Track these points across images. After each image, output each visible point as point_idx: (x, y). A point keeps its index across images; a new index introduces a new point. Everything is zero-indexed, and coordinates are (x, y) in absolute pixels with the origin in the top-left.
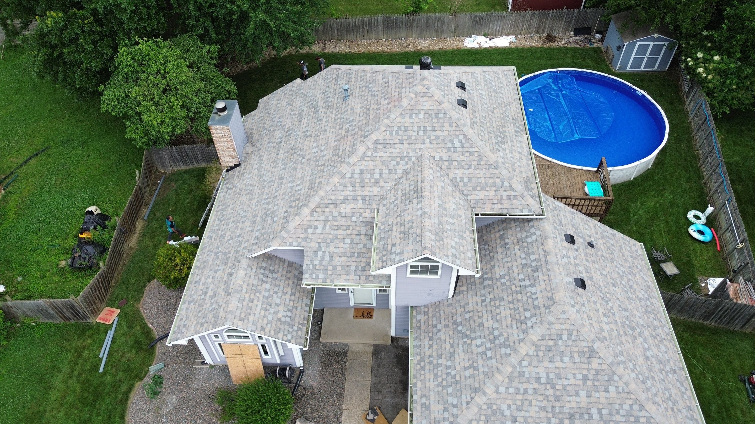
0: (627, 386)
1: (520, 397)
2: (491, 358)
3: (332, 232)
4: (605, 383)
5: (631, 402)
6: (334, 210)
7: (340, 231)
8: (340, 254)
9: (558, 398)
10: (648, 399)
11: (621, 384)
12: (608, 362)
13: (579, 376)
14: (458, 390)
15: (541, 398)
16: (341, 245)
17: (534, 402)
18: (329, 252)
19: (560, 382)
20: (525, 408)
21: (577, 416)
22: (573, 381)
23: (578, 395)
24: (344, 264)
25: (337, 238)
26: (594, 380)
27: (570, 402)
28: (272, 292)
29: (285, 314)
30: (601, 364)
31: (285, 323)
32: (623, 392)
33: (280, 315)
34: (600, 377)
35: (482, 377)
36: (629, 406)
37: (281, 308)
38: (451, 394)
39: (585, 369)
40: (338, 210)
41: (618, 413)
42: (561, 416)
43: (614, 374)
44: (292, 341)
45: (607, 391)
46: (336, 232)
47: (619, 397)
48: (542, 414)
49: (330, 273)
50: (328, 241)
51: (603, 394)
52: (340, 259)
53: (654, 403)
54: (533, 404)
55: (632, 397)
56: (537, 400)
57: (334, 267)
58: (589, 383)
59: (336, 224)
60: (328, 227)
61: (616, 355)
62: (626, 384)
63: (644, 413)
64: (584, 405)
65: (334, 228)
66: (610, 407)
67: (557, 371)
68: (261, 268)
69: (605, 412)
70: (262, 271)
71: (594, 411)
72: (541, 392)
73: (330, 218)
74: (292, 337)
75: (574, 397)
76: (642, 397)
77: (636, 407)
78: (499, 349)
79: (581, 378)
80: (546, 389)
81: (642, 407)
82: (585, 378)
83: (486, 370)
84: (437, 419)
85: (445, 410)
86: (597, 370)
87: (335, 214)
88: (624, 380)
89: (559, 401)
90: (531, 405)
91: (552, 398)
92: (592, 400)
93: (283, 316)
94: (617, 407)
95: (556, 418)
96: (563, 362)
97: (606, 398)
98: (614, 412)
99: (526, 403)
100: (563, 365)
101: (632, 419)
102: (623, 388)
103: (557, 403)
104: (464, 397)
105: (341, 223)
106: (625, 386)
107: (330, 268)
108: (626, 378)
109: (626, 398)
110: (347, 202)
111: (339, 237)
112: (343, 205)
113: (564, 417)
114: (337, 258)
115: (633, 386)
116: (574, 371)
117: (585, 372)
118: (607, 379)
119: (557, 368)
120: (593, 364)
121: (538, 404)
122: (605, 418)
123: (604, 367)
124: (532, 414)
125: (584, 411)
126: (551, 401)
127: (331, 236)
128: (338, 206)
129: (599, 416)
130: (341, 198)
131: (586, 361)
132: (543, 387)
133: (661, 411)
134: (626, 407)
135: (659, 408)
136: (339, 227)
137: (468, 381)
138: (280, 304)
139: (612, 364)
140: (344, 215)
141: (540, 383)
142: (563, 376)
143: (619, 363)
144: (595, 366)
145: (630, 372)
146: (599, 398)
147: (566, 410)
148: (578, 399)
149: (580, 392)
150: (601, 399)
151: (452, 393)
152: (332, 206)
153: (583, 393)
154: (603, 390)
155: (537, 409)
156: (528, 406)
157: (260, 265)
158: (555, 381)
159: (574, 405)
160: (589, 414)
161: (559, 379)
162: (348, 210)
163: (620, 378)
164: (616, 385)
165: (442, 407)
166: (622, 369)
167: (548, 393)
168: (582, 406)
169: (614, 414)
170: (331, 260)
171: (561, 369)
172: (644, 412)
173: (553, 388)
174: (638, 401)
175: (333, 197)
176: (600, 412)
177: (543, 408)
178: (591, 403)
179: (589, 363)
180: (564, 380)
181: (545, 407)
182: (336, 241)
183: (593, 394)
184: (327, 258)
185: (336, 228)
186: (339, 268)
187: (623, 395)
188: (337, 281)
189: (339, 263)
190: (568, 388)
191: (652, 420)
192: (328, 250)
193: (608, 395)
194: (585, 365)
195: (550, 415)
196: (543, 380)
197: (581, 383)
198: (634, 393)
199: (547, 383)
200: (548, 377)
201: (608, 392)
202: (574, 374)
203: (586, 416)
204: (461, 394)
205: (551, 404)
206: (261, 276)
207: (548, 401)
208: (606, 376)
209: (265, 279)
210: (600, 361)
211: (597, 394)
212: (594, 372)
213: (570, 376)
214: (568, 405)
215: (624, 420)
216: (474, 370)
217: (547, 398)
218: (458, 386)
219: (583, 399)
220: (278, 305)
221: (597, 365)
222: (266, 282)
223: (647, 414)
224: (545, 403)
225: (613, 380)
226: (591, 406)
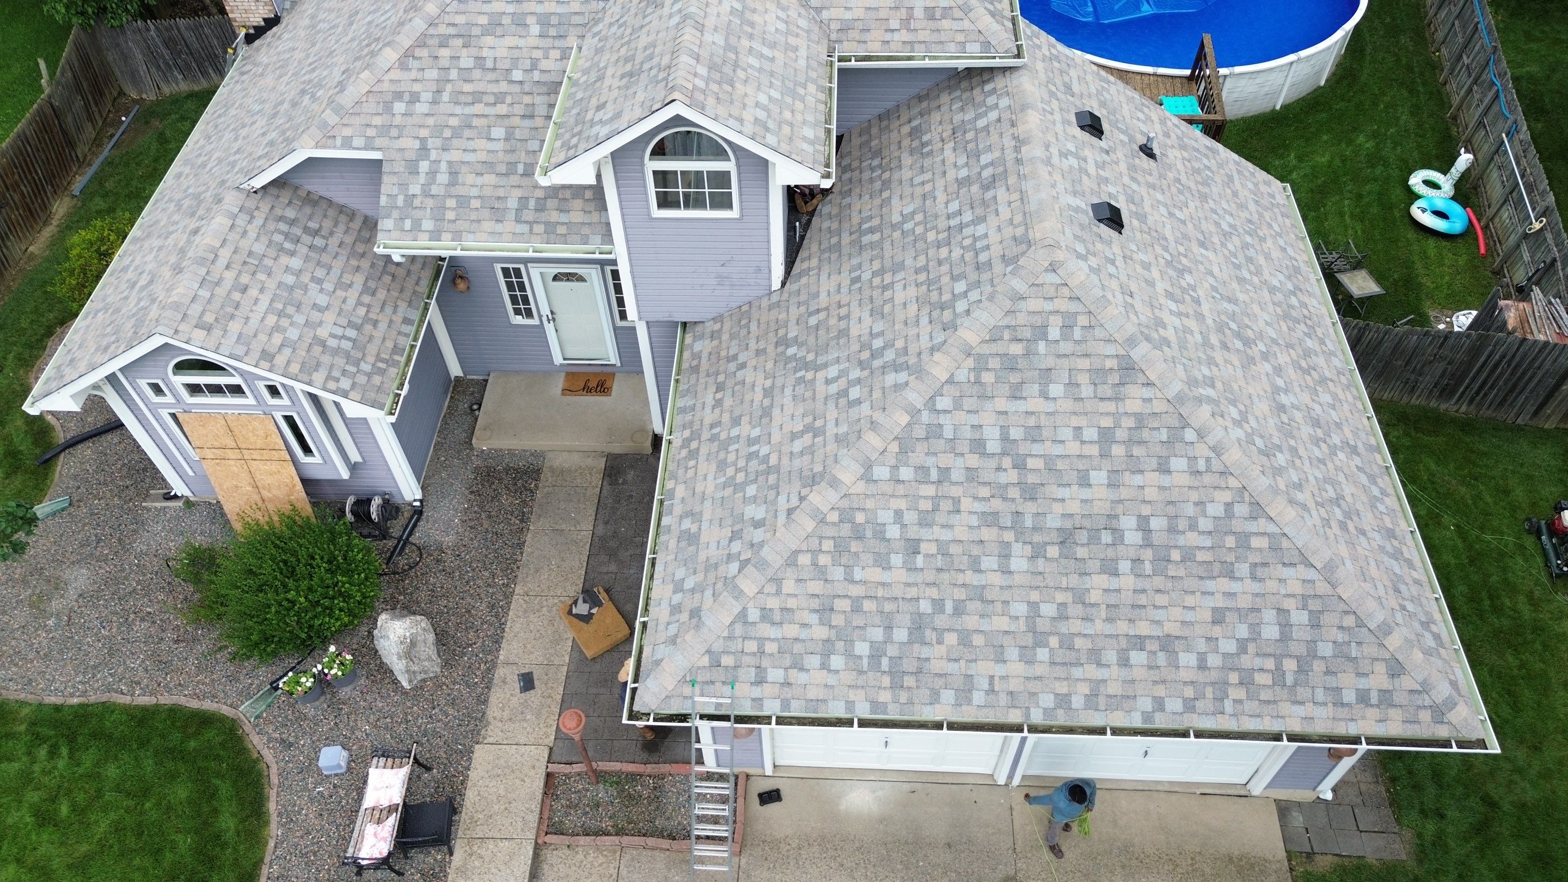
0: (1219, 455)
1: (930, 490)
2: (858, 402)
3: (458, 110)
4: (1158, 449)
5: (1227, 496)
6: (465, 52)
7: (479, 108)
8: (479, 168)
9: (1030, 493)
10: (1275, 491)
11: (1202, 451)
12: (1171, 394)
13: (1091, 434)
14: (771, 488)
15: (984, 492)
16: (482, 144)
17: (966, 504)
18: (449, 162)
19: (1037, 449)
20: (941, 518)
21: (1083, 537)
22: (1073, 448)
23: (1084, 482)
24: (488, 192)
25: (470, 127)
26: (1129, 442)
27: (1063, 500)
28: (306, 278)
29: (339, 332)
30: (1150, 400)
31: (336, 352)
32: (1209, 470)
33: (323, 332)
34: (1146, 434)
35: (831, 447)
36: (1222, 508)
37: (330, 317)
38: (754, 499)
39: (1108, 414)
40: (474, 51)
41: (1193, 527)
42: (1037, 538)
43: (1185, 425)
44: (352, 394)
45: (1164, 469)
46: (468, 110)
47: (1196, 484)
48: (987, 534)
49: (450, 215)
50: (447, 133)
51: (1153, 478)
52: (479, 181)
53: (1292, 502)
54: (962, 509)
55: (1233, 482)
56: (975, 498)
57: (463, 201)
58: (1118, 450)
59: (468, 88)
60: (446, 97)
61: (1192, 382)
62: (1217, 450)
63: (1263, 525)
64: (1101, 508)
65: (463, 98)
66: (1171, 510)
67: (1032, 422)
68: (281, 219)
69: (1157, 524)
70: (283, 227)
71: (1128, 523)
72: (986, 476)
73: (454, 74)
74: (354, 386)
75: (1075, 488)
76: (1260, 483)
77: (1241, 510)
78: (881, 378)
79: (1096, 438)
80: (999, 469)
81: (1258, 510)
82: (1106, 437)
83: (843, 429)
84: (712, 561)
85: (735, 536)
86: (1139, 417)
87: (466, 62)
88: (1211, 440)
89: (1033, 499)
90: (958, 511)
91: (1014, 493)
92: (1124, 493)
93: (333, 336)
94: (1190, 510)
95: (1025, 543)
96: (1047, 398)
97: (1162, 488)
98: (1182, 524)
99: (946, 505)
100: (1050, 407)
101: (1230, 541)
102: (1208, 460)
103: (1029, 504)
104: (782, 500)
105: (480, 87)
106: (1212, 455)
107: (451, 203)
108: (1217, 435)
109: (1215, 488)
110: (499, 31)
111: (475, 122)
112: (489, 40)
113: (1047, 539)
114: (470, 179)
115: (1234, 456)
116: (1075, 421)
117: (1107, 422)
118: (1164, 438)
119: (1033, 413)
120: (1128, 402)
121: (978, 507)
122: (1157, 539)
123: (1159, 406)
124: (961, 533)
125: (1102, 522)
126: (1013, 500)
127: (454, 122)
128: (474, 41)
129: (1140, 534)
130: (483, 20)
131: (1109, 393)
132: (993, 463)
133: (1309, 523)
134: (1215, 509)
135: (1306, 515)
136: (477, 97)
137: (797, 463)
138: (327, 308)
139: (1180, 399)
140: (489, 64)
141: (984, 454)
142: (1046, 433)
143: (1199, 400)
144: (1133, 406)
145: (1229, 424)
146: (1142, 487)
147: (1053, 522)
148: (1086, 493)
149: (1092, 473)
150: (1147, 490)
151: (755, 497)
152: (459, 42)
153: (1099, 477)
154: (1155, 466)
155: (974, 521)
156: (949, 512)
157: (279, 212)
158: (1023, 449)
159: (1074, 507)
160: (1114, 530)
161: (1034, 441)
162: (502, 52)
163: (1201, 435)
164: (1191, 454)
165: (727, 532)
166: (1208, 415)
167: (1003, 478)
168: (1096, 510)
169: (1181, 528)
170: (453, 183)
171: (1043, 417)
172: (1262, 521)
173: (1020, 465)
174: (1246, 495)
175: (460, 19)
176: (1143, 525)
177: (990, 519)
178: (1120, 501)
179: (1117, 399)
180: (1048, 444)
181: (995, 514)
182: (467, 133)
183: (1127, 478)
184: (443, 178)
185: (470, 99)
186: (475, 203)
187: (1207, 479)
188: (471, 236)
189: (474, 192)
190: (1060, 465)
191: (1285, 544)
192: (446, 156)
193: (1166, 480)
194: (1107, 403)
195: (1009, 536)
196: (993, 446)
197: (1094, 450)
198: (1236, 473)
199: (1004, 454)
200: (1005, 438)
201: (1169, 472)
202: (1078, 429)
203: (1106, 537)
204: (778, 494)
205: (1013, 508)
206: (278, 238)
207: (1005, 499)
208: (1164, 431)
209: (288, 245)
210: (1147, 393)
211: (1138, 480)
212: (1130, 422)
213: (1067, 434)
214: (1058, 508)
215: (1208, 543)
216: (815, 436)
217: (1001, 491)
218: (772, 479)
219: (1099, 492)
220: (322, 310)
221: (1139, 402)
222: (292, 254)
223: (1271, 528)
224: (996, 504)
225: (1182, 440)
226: (1119, 509)
